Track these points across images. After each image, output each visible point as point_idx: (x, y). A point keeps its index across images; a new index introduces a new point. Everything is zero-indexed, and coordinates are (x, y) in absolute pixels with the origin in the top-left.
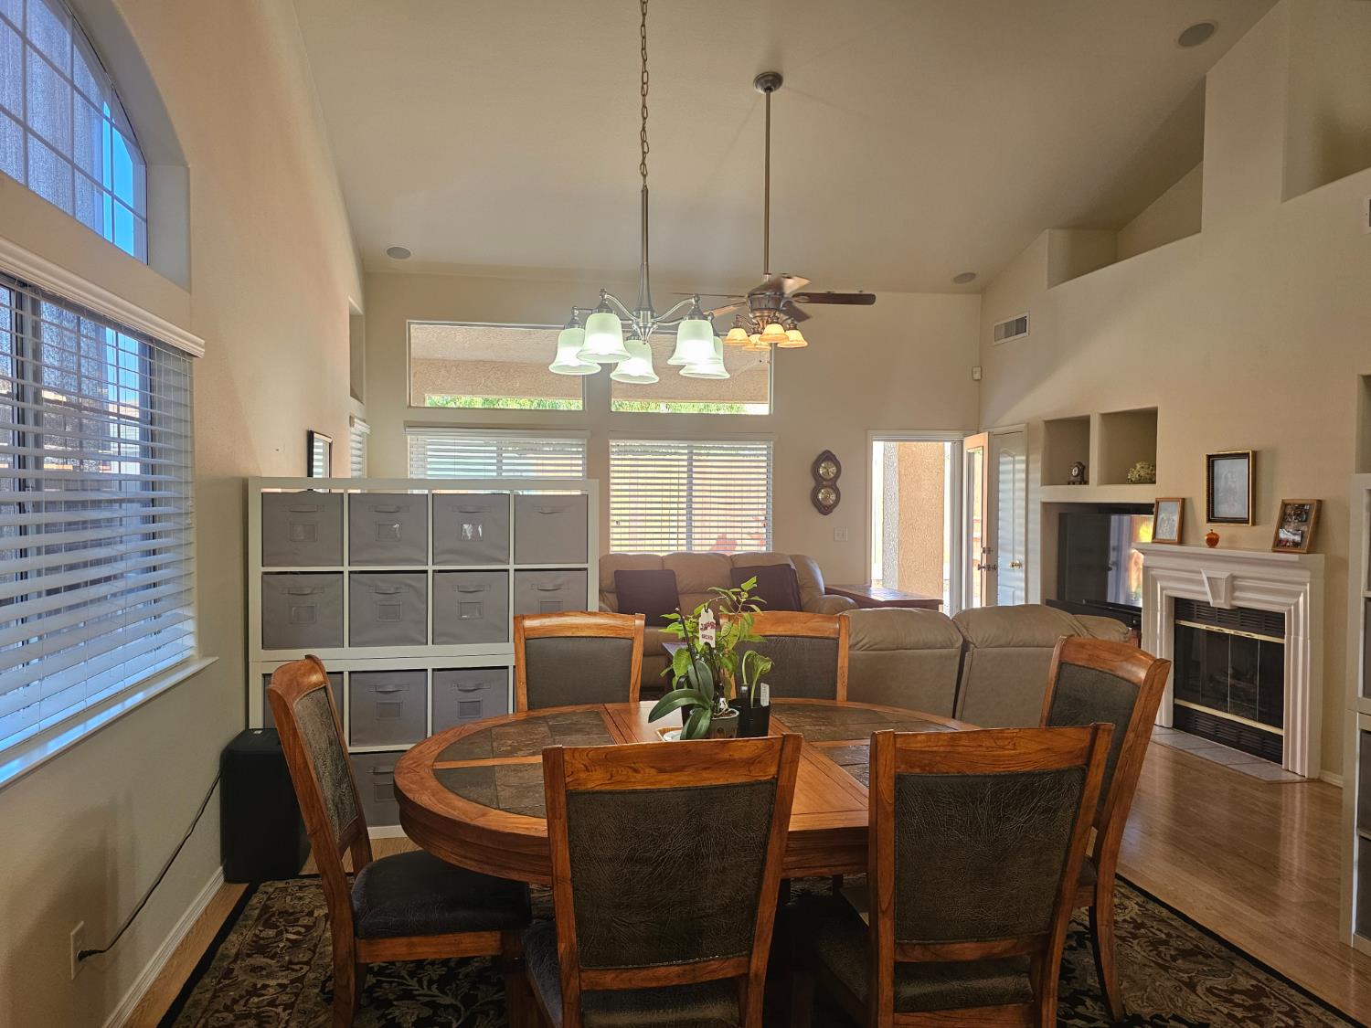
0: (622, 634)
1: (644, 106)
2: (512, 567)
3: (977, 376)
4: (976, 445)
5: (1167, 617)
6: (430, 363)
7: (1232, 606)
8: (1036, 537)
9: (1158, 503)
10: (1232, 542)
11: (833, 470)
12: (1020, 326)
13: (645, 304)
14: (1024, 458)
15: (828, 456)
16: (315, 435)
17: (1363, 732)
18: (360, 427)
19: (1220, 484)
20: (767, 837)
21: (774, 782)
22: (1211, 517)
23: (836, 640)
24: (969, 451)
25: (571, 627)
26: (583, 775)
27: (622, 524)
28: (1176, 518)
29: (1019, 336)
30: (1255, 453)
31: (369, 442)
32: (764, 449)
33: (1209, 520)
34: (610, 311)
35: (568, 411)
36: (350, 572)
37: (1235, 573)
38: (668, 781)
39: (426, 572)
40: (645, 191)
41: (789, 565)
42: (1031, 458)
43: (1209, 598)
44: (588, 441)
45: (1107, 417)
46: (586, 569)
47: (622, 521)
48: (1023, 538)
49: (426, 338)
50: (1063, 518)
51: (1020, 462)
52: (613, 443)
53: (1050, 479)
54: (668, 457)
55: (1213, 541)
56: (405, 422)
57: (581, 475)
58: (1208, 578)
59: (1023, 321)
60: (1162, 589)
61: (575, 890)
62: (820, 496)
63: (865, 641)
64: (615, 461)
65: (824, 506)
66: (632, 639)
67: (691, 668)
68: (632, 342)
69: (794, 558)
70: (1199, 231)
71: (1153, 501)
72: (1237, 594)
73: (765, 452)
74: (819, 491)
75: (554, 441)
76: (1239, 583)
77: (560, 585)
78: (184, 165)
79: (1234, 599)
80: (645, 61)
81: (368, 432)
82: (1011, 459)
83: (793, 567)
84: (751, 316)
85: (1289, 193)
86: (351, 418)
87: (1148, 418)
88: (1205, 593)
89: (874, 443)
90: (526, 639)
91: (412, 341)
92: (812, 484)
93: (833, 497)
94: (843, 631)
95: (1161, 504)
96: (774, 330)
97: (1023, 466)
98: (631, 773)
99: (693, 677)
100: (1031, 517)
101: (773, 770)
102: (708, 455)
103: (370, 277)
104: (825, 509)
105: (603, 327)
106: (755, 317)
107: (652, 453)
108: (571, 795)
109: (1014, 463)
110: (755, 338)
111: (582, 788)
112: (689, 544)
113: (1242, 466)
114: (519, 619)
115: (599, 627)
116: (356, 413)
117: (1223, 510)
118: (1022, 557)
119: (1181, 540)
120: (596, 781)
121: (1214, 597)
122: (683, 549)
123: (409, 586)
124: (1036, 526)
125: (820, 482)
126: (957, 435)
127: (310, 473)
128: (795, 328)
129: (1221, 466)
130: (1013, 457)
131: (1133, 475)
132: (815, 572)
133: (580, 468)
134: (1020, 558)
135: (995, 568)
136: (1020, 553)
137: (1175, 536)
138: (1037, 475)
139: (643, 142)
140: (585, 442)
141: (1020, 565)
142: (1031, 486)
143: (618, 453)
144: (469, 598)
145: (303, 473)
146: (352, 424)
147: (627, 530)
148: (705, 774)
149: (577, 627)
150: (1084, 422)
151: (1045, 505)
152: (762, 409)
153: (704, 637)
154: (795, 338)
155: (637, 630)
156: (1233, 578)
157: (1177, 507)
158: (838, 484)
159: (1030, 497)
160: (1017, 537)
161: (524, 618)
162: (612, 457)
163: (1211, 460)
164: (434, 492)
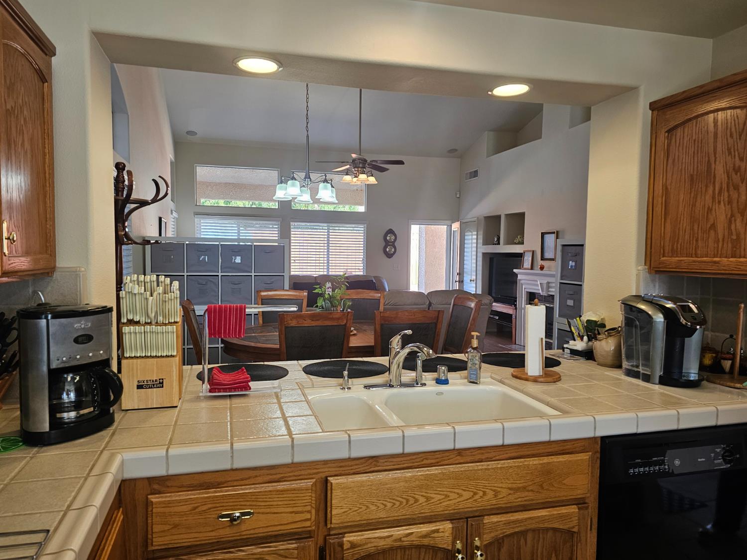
0: (299, 298)
1: (307, 106)
2: (253, 274)
3: (458, 196)
4: (456, 226)
5: (526, 300)
6: (203, 183)
7: (548, 294)
8: (480, 268)
9: (524, 253)
10: (549, 268)
11: (393, 237)
12: (475, 174)
13: (308, 177)
14: (476, 233)
15: (391, 231)
16: (162, 219)
17: (558, 329)
18: (175, 214)
19: (546, 244)
20: (343, 341)
21: (345, 325)
22: (543, 259)
23: (379, 300)
24: (454, 230)
25: (279, 295)
26: (290, 322)
27: (296, 261)
28: (530, 259)
29: (475, 178)
30: (557, 232)
31: (177, 221)
32: (362, 228)
33: (542, 260)
34: (296, 180)
35: (270, 208)
36: (187, 275)
37: (549, 281)
38: (314, 324)
39: (218, 276)
40: (308, 136)
41: (372, 281)
42: (479, 233)
43: (540, 292)
44: (281, 223)
45: (507, 215)
46: (283, 276)
47: (297, 260)
48: (475, 269)
49: (203, 172)
50: (491, 260)
51: (474, 235)
52: (292, 223)
53: (486, 242)
54: (319, 231)
55: (542, 268)
56: (194, 213)
57: (277, 238)
58: (540, 283)
59: (476, 172)
60: (525, 289)
61: (287, 356)
62: (388, 250)
63: (392, 302)
64: (293, 232)
65: (389, 254)
66: (303, 299)
67: (324, 303)
68: (303, 188)
69: (374, 277)
70: (540, 138)
71: (522, 252)
72: (550, 289)
73: (363, 229)
74: (387, 247)
75: (261, 222)
76: (551, 285)
77: (273, 282)
78: (127, 114)
79: (549, 291)
80: (307, 90)
81: (177, 217)
82: (471, 233)
83: (374, 281)
84: (353, 170)
85: (572, 125)
86: (172, 211)
87: (522, 216)
88: (539, 290)
89: (412, 226)
90: (262, 299)
91: (197, 174)
92: (383, 244)
93: (393, 250)
94: (382, 297)
95: (526, 253)
96: (363, 177)
97: (475, 237)
98: (304, 321)
99: (324, 306)
100: (478, 259)
101: (345, 321)
102: (339, 230)
103: (178, 144)
104: (389, 256)
105: (293, 185)
106: (355, 171)
107: (311, 229)
108: (286, 328)
109: (472, 235)
110: (355, 179)
111: (289, 326)
112: (328, 271)
113: (553, 236)
114: (258, 292)
115: (289, 295)
116: (173, 209)
117: (547, 255)
118: (475, 277)
119: (532, 268)
120: (293, 323)
121: (542, 291)
122: (325, 273)
123: (211, 281)
124: (480, 263)
125: (387, 243)
126: (449, 222)
127: (160, 234)
128: (372, 176)
129: (546, 236)
130: (472, 232)
131: (517, 241)
132: (384, 283)
133: (277, 235)
134: (474, 277)
135: (462, 282)
136: (474, 275)
137: (530, 267)
138: (481, 241)
139: (307, 119)
140: (279, 223)
141: (473, 281)
142: (478, 246)
143: (295, 228)
144: (236, 286)
145: (157, 235)
146: (172, 213)
147: (298, 264)
148: (325, 322)
149: (282, 295)
150: (499, 217)
151: (484, 254)
152: (361, 209)
153: (328, 291)
154: (372, 180)
155: (304, 296)
156: (548, 283)
157: (531, 254)
158: (395, 244)
159: (478, 250)
160: (473, 269)
161: (261, 291)
162: (292, 230)
163: (543, 234)
164: (221, 243)
